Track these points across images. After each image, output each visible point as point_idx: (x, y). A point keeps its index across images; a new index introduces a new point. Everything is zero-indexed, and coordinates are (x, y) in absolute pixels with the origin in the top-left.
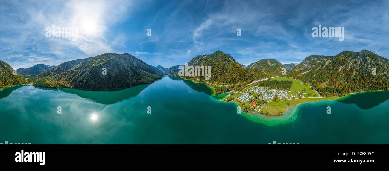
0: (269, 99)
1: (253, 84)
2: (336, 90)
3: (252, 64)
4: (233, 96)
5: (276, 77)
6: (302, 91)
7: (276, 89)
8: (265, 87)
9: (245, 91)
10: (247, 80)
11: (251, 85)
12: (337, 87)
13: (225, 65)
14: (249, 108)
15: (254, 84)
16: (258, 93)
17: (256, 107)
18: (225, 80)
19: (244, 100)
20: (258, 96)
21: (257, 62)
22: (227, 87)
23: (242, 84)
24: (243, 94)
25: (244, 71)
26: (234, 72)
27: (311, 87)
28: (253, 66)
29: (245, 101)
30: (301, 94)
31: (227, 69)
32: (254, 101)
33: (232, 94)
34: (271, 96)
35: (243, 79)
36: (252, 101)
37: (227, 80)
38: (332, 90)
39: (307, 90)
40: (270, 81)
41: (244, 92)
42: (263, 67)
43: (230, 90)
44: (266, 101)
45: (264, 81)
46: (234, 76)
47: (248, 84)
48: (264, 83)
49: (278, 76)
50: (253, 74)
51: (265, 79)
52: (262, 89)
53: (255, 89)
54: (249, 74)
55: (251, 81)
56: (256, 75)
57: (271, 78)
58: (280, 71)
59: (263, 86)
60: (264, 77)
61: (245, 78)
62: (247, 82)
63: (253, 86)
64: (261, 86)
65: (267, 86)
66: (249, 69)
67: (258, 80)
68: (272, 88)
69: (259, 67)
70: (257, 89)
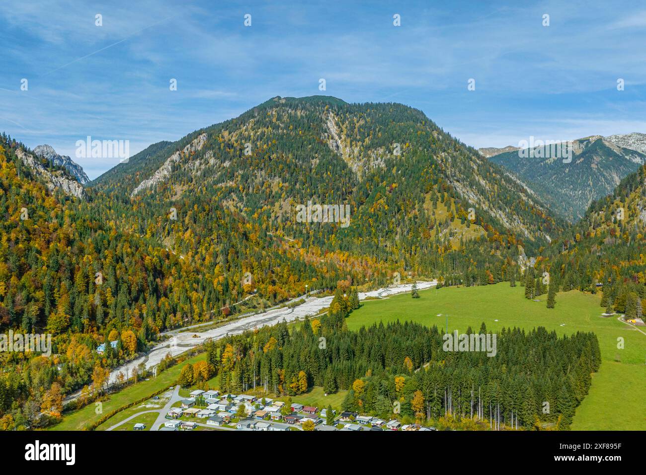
1: (170, 363)
3: (157, 152)
5: (415, 295)
8: (297, 392)
10: (95, 321)
11: (140, 379)
21: (212, 132)
25: (68, 229)
28: (163, 172)
35: (52, 316)
40: (347, 334)
42: (276, 183)
45: (282, 333)
47: (113, 368)
48: (287, 351)
49: (428, 277)
50: (168, 256)
51: (295, 305)
52: (267, 417)
53: (193, 416)
54: (119, 259)
55: (142, 331)
56: (198, 272)
57: (362, 296)
58: (456, 226)
59: (280, 382)
60: (283, 291)
61: (72, 305)
62: (101, 349)
63: (167, 383)
64: (255, 379)
65: (317, 380)
66: (126, 202)
67: (217, 325)
68: (366, 412)
69: (230, 184)
70: (215, 418)
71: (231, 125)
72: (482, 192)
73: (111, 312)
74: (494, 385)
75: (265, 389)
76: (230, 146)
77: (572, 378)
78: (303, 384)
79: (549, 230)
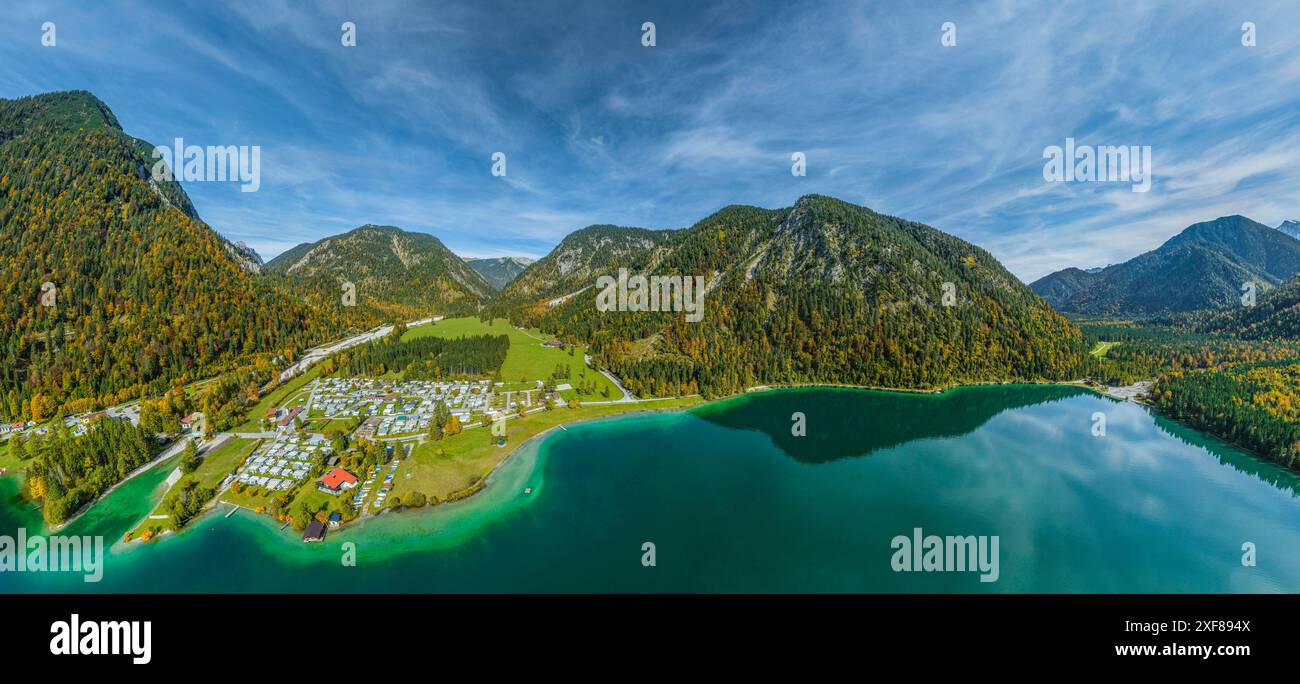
0: (410, 433)
1: (313, 366)
2: (691, 372)
3: (303, 249)
4: (204, 476)
5: (433, 323)
6: (554, 375)
7: (434, 377)
8: (380, 374)
9: (273, 420)
10: (269, 345)
11: (298, 375)
12: (698, 360)
13: (112, 235)
14: (324, 508)
15: (318, 368)
16: (346, 412)
17: (359, 488)
18: (112, 361)
19: (279, 476)
20: (353, 429)
21: (333, 239)
22: (135, 420)
23: (240, 374)
24: (263, 440)
25: (251, 292)
26: (180, 296)
27: (587, 359)
28: (305, 260)
29: (290, 477)
30: (549, 388)
31: (123, 270)
32: (338, 461)
33: (194, 463)
34: (415, 414)
35: (246, 344)
36: (325, 464)
37: (123, 361)
38: (677, 369)
39: (572, 372)
40: (402, 344)
41: (268, 426)
43: (164, 436)
44: (399, 444)
45: (370, 345)
46: (176, 324)
47: (282, 371)
48: (373, 355)
49: (440, 315)
50: (306, 307)
51: (375, 332)
52: (367, 388)
53: (329, 392)
54: (280, 309)
55: (295, 350)
56: (323, 316)
57: (408, 325)
58: (451, 292)
59: (371, 370)
60: (369, 325)
61: (256, 336)
62: (274, 361)
63: (312, 377)
64: (358, 370)
65: (389, 367)
66: (284, 276)
67: (336, 344)
68: (415, 379)
69: (341, 268)
70: (341, 392)
71: (343, 237)
72: (463, 277)
73: (277, 339)
74: (470, 360)
75: (364, 374)
76: (342, 247)
77: (500, 353)
78: (383, 370)
79: (489, 294)
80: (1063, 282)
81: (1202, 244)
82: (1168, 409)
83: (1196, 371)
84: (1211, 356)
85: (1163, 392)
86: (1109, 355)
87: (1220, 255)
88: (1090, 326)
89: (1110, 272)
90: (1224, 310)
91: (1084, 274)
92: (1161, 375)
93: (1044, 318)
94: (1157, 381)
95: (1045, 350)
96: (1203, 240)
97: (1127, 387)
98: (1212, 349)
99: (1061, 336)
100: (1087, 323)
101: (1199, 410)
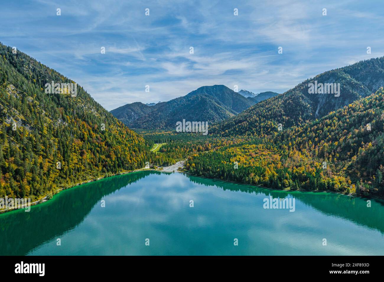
80: (133, 110)
81: (205, 96)
82: (194, 172)
83: (204, 152)
84: (210, 145)
85: (191, 165)
86: (161, 150)
87: (213, 101)
88: (149, 136)
89: (160, 106)
90: (214, 125)
91: (145, 106)
92: (188, 157)
93: (121, 133)
94: (187, 160)
95: (123, 153)
96: (207, 94)
97: (173, 166)
98: (210, 142)
99: (132, 142)
100: (147, 134)
101: (208, 170)
